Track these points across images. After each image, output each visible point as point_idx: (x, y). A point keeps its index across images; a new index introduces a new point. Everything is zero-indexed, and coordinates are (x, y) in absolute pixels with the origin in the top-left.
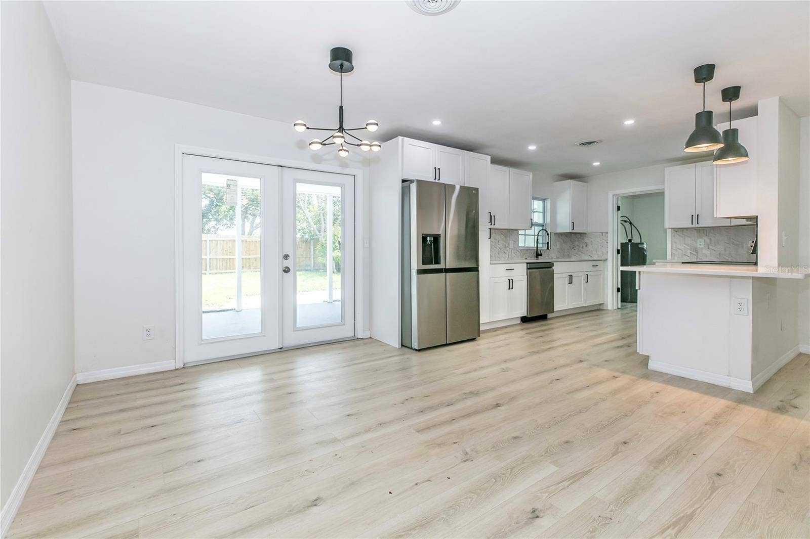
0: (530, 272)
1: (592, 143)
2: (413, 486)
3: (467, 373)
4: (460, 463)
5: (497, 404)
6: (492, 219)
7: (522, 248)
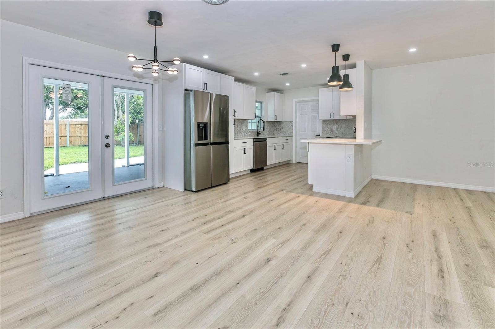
0: (255, 144)
1: (286, 74)
2: (208, 259)
3: (226, 201)
4: (230, 245)
5: (244, 215)
6: (235, 114)
7: (250, 130)
